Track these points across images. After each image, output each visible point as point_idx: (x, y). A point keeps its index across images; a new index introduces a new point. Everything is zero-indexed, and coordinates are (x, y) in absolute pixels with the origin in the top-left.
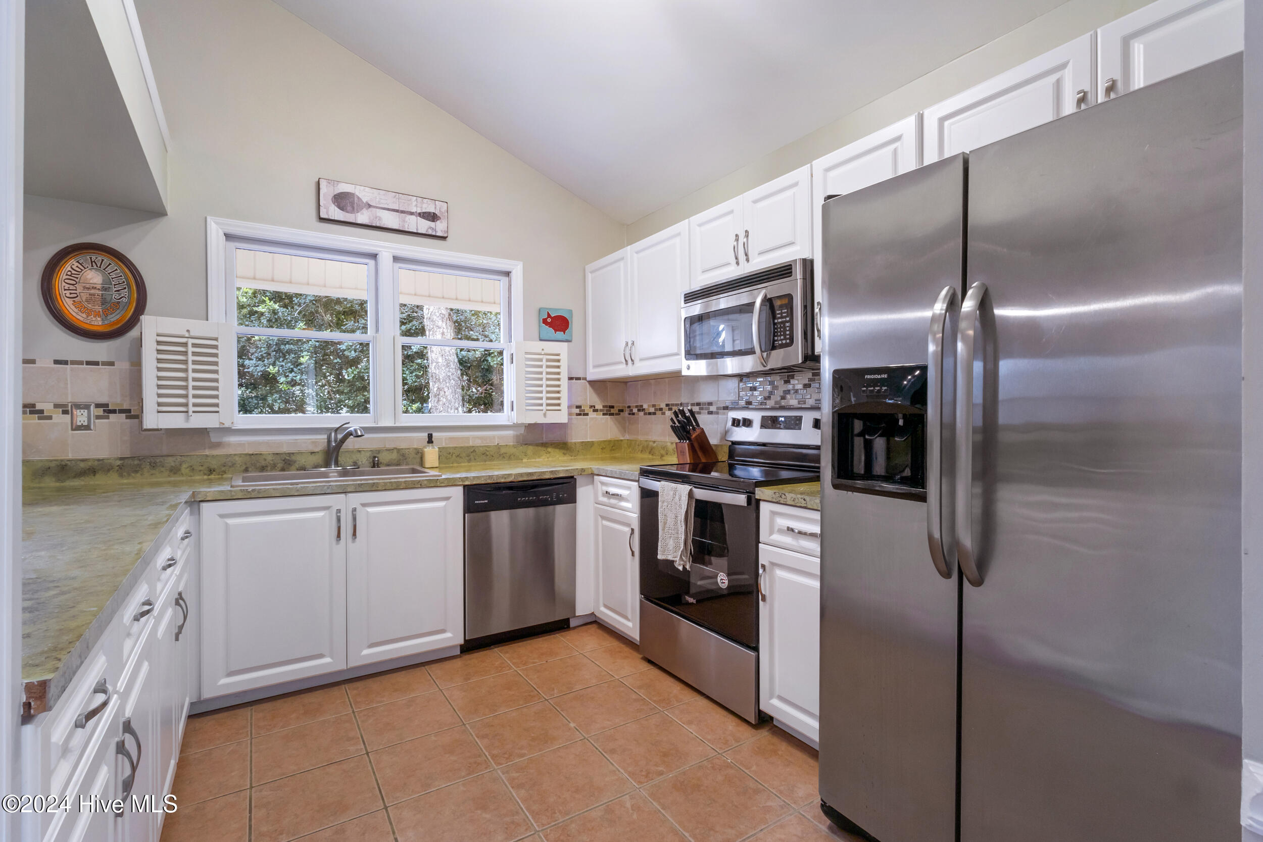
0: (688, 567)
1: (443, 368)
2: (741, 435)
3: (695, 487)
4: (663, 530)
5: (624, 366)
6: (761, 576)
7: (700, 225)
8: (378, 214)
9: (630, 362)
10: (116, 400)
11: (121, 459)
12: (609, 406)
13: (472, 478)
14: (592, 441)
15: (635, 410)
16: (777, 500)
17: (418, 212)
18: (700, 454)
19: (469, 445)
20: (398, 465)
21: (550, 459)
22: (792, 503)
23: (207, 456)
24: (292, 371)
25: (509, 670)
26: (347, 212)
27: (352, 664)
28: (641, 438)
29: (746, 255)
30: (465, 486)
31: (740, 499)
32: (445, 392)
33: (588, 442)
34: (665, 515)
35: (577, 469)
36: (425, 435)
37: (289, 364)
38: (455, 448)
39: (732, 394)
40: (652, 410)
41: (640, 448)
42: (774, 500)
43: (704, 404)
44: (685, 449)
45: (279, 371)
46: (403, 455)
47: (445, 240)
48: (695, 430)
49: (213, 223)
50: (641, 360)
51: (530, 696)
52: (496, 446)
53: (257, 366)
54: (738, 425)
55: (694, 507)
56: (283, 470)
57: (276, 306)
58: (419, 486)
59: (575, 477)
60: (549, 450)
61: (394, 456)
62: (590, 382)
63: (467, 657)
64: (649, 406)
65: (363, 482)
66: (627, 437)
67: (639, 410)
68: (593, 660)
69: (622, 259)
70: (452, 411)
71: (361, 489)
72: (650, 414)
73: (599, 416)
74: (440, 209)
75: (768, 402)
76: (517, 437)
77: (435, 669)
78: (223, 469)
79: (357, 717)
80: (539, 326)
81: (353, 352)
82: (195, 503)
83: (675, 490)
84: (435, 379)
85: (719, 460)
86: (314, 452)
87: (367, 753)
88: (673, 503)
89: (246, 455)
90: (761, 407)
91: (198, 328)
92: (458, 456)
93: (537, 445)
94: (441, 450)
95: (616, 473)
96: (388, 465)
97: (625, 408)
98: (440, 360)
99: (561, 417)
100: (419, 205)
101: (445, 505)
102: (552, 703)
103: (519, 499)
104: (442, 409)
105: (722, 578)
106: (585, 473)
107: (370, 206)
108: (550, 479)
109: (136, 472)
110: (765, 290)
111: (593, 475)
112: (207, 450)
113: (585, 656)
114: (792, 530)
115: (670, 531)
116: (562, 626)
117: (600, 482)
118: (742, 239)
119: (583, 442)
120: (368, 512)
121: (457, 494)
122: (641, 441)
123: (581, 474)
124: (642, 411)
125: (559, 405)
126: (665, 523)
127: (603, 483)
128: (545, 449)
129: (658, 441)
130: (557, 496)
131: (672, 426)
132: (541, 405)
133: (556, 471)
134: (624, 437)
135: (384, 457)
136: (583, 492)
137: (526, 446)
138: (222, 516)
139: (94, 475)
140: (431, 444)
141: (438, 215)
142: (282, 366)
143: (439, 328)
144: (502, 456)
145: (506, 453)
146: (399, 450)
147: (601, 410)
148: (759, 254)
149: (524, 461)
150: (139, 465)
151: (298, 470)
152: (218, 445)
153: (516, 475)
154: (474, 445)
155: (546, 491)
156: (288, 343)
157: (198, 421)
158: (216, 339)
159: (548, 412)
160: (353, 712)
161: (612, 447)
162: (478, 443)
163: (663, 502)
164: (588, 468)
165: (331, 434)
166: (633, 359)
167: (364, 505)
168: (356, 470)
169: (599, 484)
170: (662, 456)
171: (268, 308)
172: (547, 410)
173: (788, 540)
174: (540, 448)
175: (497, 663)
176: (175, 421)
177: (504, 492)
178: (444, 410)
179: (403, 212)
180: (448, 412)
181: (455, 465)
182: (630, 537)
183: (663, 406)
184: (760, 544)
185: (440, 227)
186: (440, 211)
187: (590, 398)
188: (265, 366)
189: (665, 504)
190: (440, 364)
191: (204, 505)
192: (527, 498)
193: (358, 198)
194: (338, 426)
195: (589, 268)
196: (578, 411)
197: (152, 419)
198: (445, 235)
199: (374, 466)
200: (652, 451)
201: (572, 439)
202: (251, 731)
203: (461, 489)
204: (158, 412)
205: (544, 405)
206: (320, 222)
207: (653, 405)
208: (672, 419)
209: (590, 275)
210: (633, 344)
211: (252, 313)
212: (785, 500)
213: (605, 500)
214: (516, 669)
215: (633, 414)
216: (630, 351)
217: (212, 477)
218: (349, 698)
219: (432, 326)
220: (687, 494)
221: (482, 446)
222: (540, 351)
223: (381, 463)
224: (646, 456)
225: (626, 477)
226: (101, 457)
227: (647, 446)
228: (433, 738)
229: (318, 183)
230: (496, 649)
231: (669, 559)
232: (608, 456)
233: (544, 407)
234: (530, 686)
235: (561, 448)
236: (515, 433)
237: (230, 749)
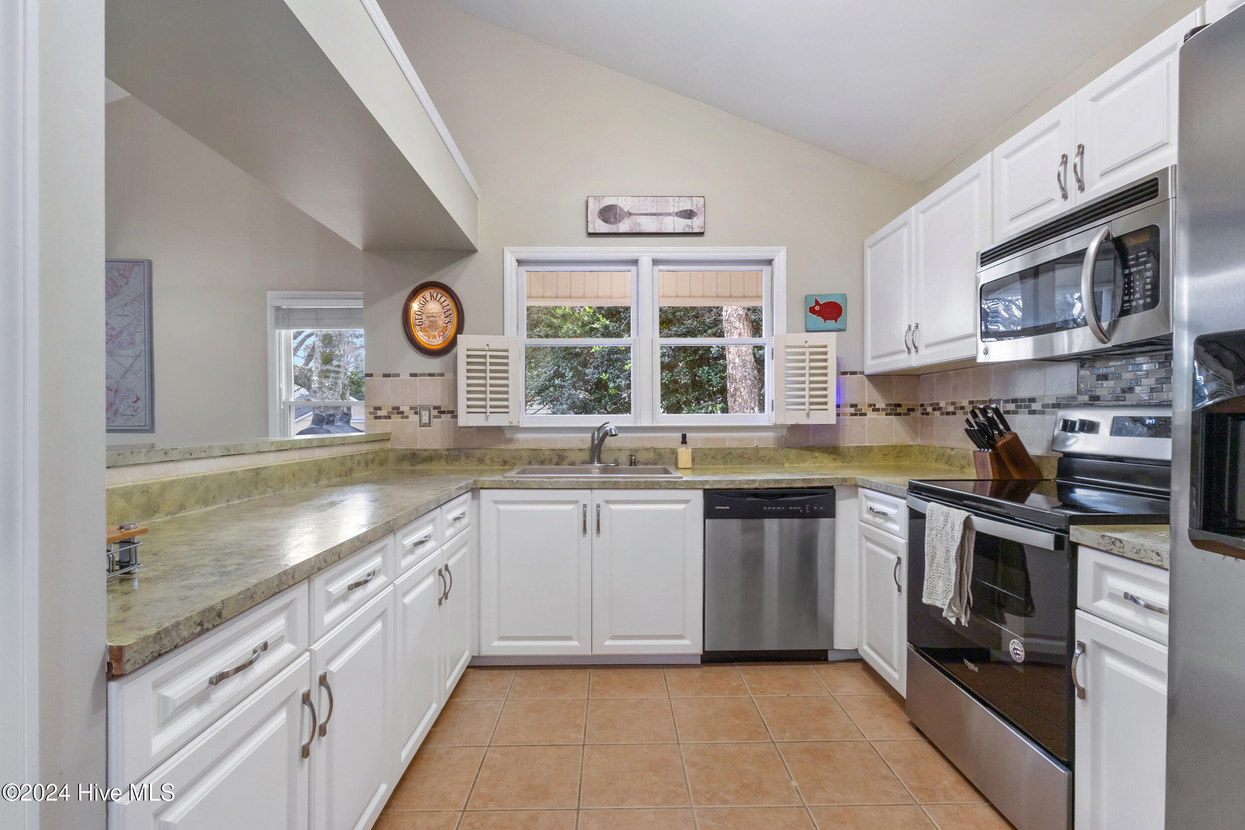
0: (964, 621)
1: (740, 368)
2: (1079, 443)
3: (977, 515)
4: (931, 566)
5: (906, 355)
6: (1077, 658)
7: (1007, 157)
8: (638, 221)
9: (913, 350)
10: (445, 405)
11: (448, 450)
12: (895, 404)
13: (712, 482)
14: (871, 446)
15: (929, 409)
16: (1107, 548)
17: (675, 211)
18: (1011, 468)
19: (726, 447)
20: (654, 464)
21: (817, 465)
22: (1135, 557)
23: (502, 449)
24: (618, 377)
25: (744, 694)
26: (611, 224)
27: (596, 652)
28: (936, 443)
29: (1079, 181)
30: (705, 490)
31: (1044, 539)
32: (741, 392)
33: (866, 446)
34: (933, 547)
35: (837, 478)
36: (680, 435)
37: (617, 371)
38: (710, 449)
39: (1067, 387)
40: (951, 409)
41: (935, 456)
42: (1102, 548)
43: (1023, 400)
44: (986, 460)
45: (609, 377)
46: (659, 455)
47: (703, 236)
48: (1003, 436)
49: (508, 253)
50: (928, 346)
51: (756, 731)
52: (754, 448)
53: (594, 374)
54: (1072, 430)
55: (974, 542)
56: (557, 464)
57: (608, 322)
58: (659, 487)
59: (834, 488)
60: (816, 454)
61: (651, 455)
62: (869, 377)
63: (707, 668)
64: (947, 404)
65: (608, 480)
66: (919, 442)
67: (934, 409)
68: (844, 709)
69: (905, 224)
70: (748, 411)
71: (604, 487)
72: (948, 413)
73: (882, 416)
74: (697, 204)
75: (1128, 396)
76: (778, 439)
77: (672, 675)
78: (514, 461)
79: (589, 705)
80: (806, 316)
81: (667, 358)
82: (475, 490)
83: (947, 516)
84: (731, 380)
85: (1045, 478)
86: (582, 449)
87: (584, 745)
88: (944, 533)
89: (530, 450)
90: (1117, 403)
91: (496, 342)
92: (713, 458)
93: (802, 448)
94: (694, 451)
95: (881, 486)
96: (646, 464)
97: (918, 406)
98: (737, 361)
99: (828, 417)
100: (676, 205)
101: (684, 509)
102: (778, 748)
103: (765, 508)
104: (738, 409)
105: (1016, 647)
106: (846, 484)
107: (630, 214)
108: (803, 488)
109: (457, 460)
110: (1107, 227)
111: (857, 486)
112: (503, 445)
113: (835, 700)
114: (1134, 600)
115: (940, 569)
116: (819, 657)
117: (864, 495)
118: (1073, 159)
119: (859, 446)
120: (611, 509)
121: (697, 497)
122: (935, 447)
123: (841, 485)
124: (939, 410)
125: (825, 403)
126: (933, 558)
127: (868, 498)
128: (811, 453)
129: (958, 449)
130: (811, 509)
131: (966, 430)
132: (804, 404)
133: (810, 479)
134: (914, 441)
135: (642, 456)
136: (844, 506)
137: (789, 449)
138: (496, 502)
139: (432, 462)
140: (684, 445)
141: (695, 211)
142: (611, 373)
143: (736, 328)
144: (761, 459)
145: (765, 457)
146: (655, 450)
147: (883, 410)
148: (1101, 176)
149: (785, 465)
150: (459, 455)
151: (569, 465)
152: (511, 441)
153: (761, 481)
154: (731, 447)
155: (796, 501)
156: (616, 353)
157: (495, 420)
158: (507, 351)
159: (811, 411)
160: (588, 699)
161: (898, 453)
162: (735, 444)
163: (931, 529)
164: (852, 478)
165: (594, 432)
166: (917, 345)
167: (608, 502)
168: (615, 467)
169: (864, 498)
170: (963, 467)
171: (602, 325)
172: (810, 410)
173: (1127, 613)
174: (804, 452)
175: (734, 684)
176: (477, 420)
177: (748, 499)
178: (740, 409)
179: (660, 214)
180: (744, 412)
181: (711, 466)
182: (896, 567)
184: (1077, 611)
185: (696, 224)
186: (697, 206)
187: (869, 394)
188: (600, 373)
189: (934, 532)
190: (737, 365)
191: (482, 491)
192: (774, 508)
193: (620, 208)
194: (600, 425)
195: (868, 241)
196: (852, 410)
197: (465, 419)
198: (702, 231)
199: (631, 465)
200: (949, 461)
201: (844, 443)
202: (509, 692)
203: (700, 493)
204: (468, 413)
205: (807, 404)
206: (589, 237)
207: (952, 402)
208: (968, 421)
209: (869, 250)
210: (917, 327)
211: (592, 329)
212: (1121, 550)
213: (869, 517)
214: (752, 696)
215: (927, 414)
216: (913, 336)
217: (506, 467)
218: (589, 683)
219: (729, 328)
220: (962, 522)
221: (739, 448)
222: (803, 344)
223: (639, 462)
224: (942, 466)
225: (892, 493)
226: (436, 448)
227: (943, 455)
228: (645, 749)
229: (587, 202)
230: (738, 667)
231: (936, 605)
232: (892, 463)
233: (806, 407)
234: (761, 720)
235: (830, 453)
236: (776, 435)
237: (488, 705)
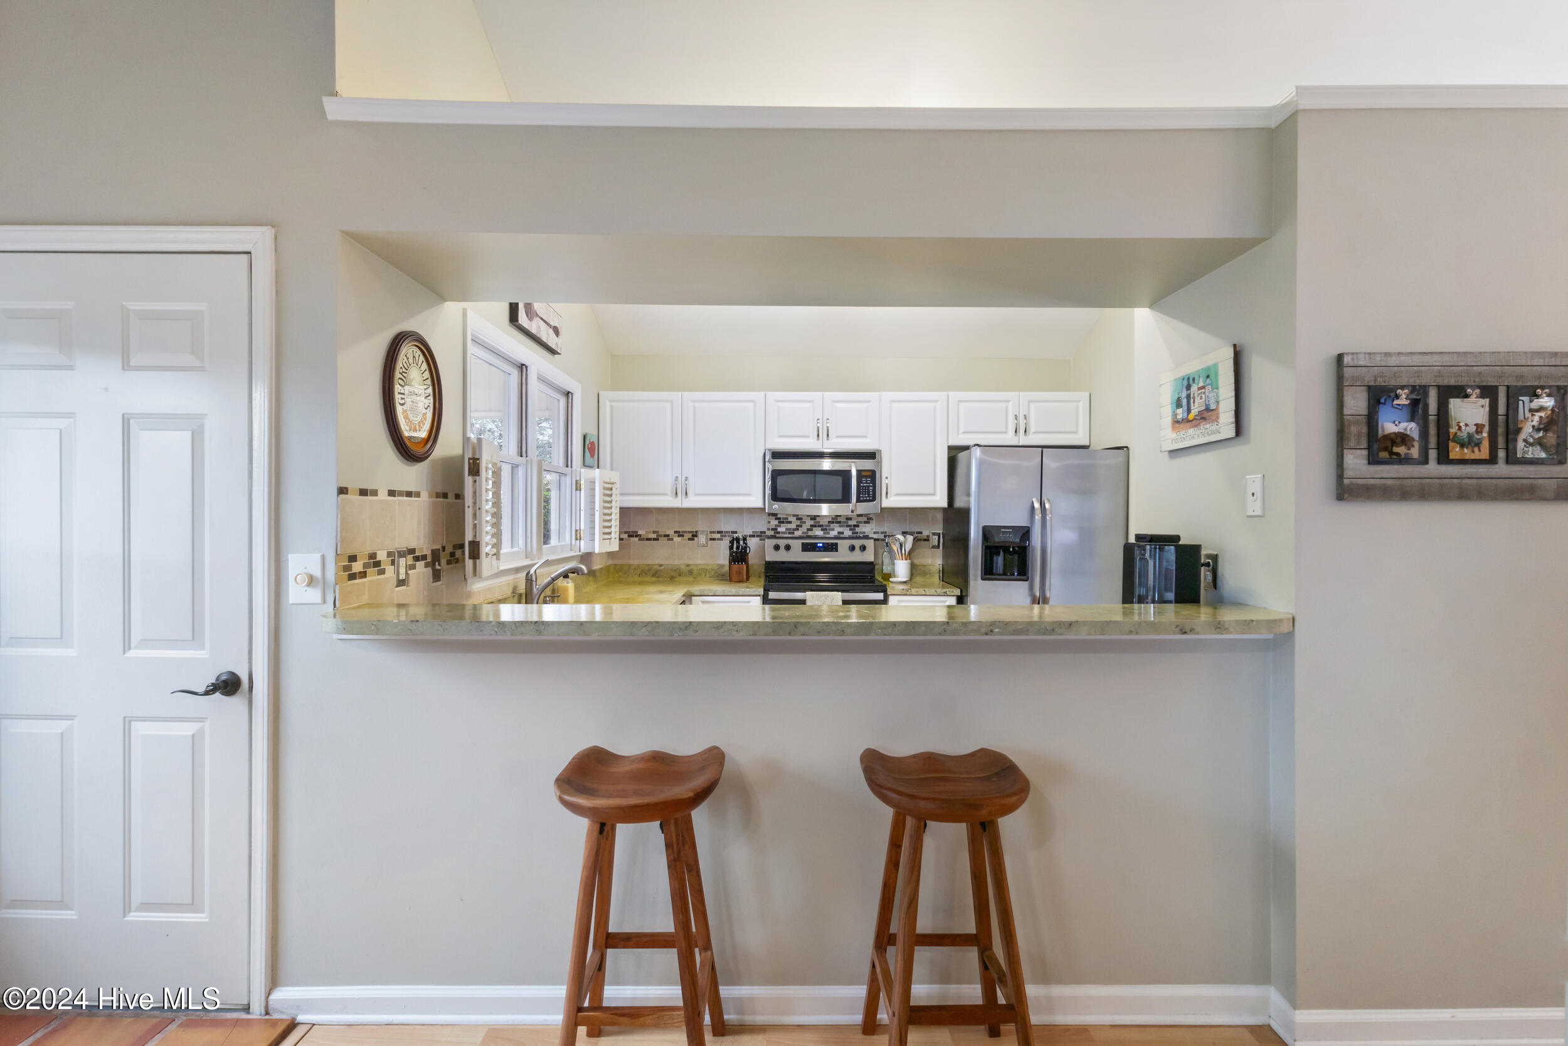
7: (777, 401)
8: (539, 325)
9: (681, 495)
17: (553, 325)
26: (529, 319)
29: (828, 435)
41: (638, 572)
47: (559, 355)
49: (469, 318)
50: (697, 495)
54: (779, 549)
69: (669, 401)
99: (612, 545)
100: (553, 318)
107: (536, 314)
141: (559, 330)
166: (688, 493)
179: (548, 324)
183: (671, 532)
185: (558, 343)
198: (560, 349)
210: (686, 479)
216: (686, 485)
